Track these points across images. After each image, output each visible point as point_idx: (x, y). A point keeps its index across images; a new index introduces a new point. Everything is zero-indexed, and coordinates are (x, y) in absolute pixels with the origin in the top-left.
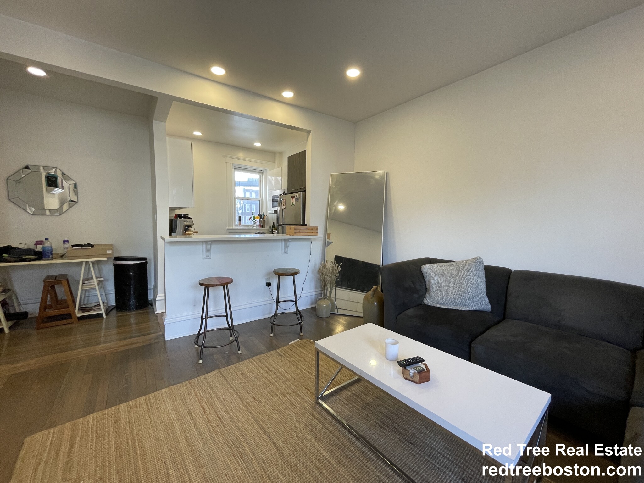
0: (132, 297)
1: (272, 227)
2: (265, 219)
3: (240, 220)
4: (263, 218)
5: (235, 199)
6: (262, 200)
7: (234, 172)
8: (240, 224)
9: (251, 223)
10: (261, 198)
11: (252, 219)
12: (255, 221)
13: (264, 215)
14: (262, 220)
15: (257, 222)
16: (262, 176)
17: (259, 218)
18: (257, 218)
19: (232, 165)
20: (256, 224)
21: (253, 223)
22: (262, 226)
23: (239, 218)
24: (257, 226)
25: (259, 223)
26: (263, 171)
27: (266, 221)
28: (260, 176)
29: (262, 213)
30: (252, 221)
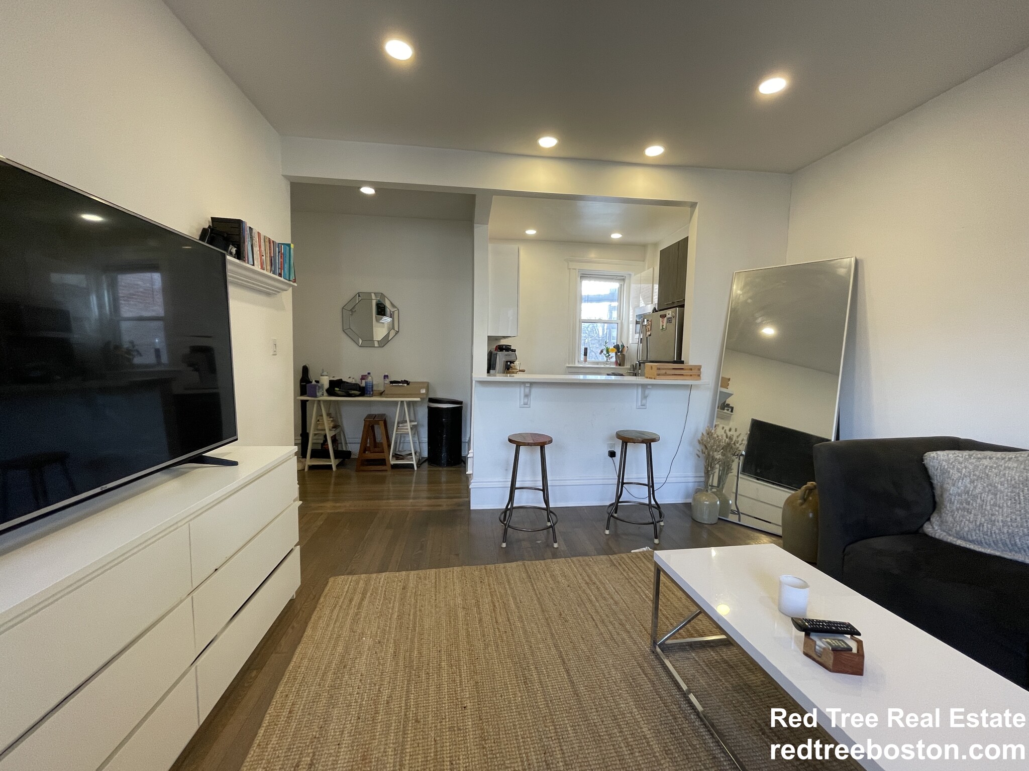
0: (444, 449)
2: (625, 353)
3: (585, 354)
4: (622, 352)
5: (580, 322)
6: (622, 323)
7: (581, 282)
8: (585, 360)
9: (603, 359)
10: (620, 319)
11: (605, 352)
12: (610, 355)
13: (623, 346)
14: (619, 354)
15: (612, 357)
16: (624, 284)
17: (615, 350)
18: (612, 351)
19: (578, 272)
20: (611, 359)
21: (606, 358)
22: (619, 364)
23: (585, 351)
24: (611, 363)
25: (615, 359)
26: (626, 277)
27: (626, 356)
28: (620, 285)
29: (621, 344)
30: (604, 355)
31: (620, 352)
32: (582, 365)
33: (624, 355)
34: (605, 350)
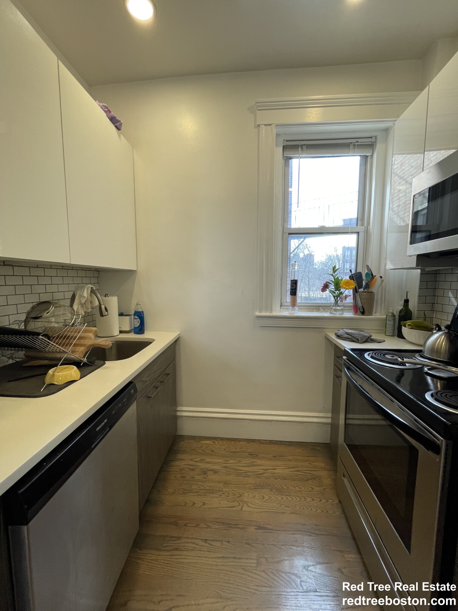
1: (397, 314)
2: (374, 289)
3: (294, 292)
4: (368, 286)
5: (283, 232)
6: (367, 232)
8: (294, 304)
11: (332, 287)
12: (341, 293)
13: (371, 276)
14: (362, 290)
15: (346, 297)
17: (353, 284)
18: (347, 286)
19: (278, 135)
20: (343, 302)
21: (335, 298)
22: (362, 311)
23: (293, 286)
24: (345, 308)
25: (353, 300)
26: (376, 137)
27: (377, 295)
28: (365, 159)
29: (366, 271)
30: (330, 292)
31: (363, 287)
32: (287, 312)
33: (372, 292)
34: (332, 284)
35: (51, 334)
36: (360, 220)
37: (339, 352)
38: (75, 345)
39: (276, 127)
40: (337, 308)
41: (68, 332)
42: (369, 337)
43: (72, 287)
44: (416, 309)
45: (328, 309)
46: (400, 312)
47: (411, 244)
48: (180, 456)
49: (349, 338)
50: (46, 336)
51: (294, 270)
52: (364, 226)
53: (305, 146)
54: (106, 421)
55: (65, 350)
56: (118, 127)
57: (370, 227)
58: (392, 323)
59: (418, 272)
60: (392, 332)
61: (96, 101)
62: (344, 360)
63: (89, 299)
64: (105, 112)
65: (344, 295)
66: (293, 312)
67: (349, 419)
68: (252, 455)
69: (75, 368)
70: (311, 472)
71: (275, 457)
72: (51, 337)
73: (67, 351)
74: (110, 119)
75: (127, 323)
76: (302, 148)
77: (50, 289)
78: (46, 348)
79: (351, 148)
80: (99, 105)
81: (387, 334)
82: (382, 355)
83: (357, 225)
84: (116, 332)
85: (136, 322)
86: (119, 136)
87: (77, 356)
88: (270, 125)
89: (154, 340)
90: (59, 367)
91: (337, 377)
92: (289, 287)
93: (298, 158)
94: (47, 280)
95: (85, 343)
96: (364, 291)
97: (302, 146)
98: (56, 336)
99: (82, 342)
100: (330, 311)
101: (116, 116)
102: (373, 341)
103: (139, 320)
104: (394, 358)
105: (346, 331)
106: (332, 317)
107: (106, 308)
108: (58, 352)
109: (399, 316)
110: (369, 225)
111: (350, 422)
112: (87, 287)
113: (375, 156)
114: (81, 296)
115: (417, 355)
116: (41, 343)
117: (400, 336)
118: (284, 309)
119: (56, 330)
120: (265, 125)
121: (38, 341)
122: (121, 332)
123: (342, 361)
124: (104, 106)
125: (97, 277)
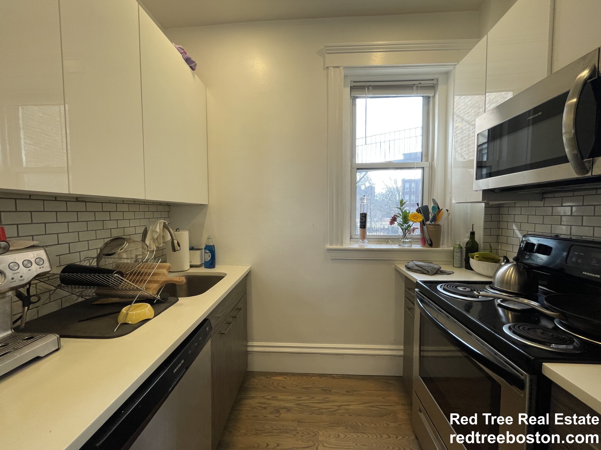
1: (464, 246)
2: (442, 221)
3: (363, 225)
4: (434, 219)
5: (352, 168)
6: (432, 167)
7: (354, 99)
8: (363, 236)
9: (397, 231)
11: (400, 220)
12: (409, 226)
13: (438, 209)
14: (428, 223)
15: (414, 229)
16: (434, 96)
17: (421, 218)
18: (415, 219)
19: (346, 76)
20: (411, 234)
21: (403, 231)
22: (430, 243)
23: (362, 219)
24: (414, 240)
25: (421, 232)
26: (437, 80)
27: (443, 228)
28: (427, 100)
29: (432, 205)
30: (399, 225)
31: (430, 220)
32: (357, 245)
33: (439, 225)
34: (400, 217)
35: (124, 271)
36: (425, 156)
37: (410, 284)
38: (150, 282)
39: (344, 69)
40: (406, 240)
41: (142, 268)
42: (439, 269)
43: (144, 222)
44: (482, 241)
45: (396, 242)
46: (467, 244)
47: (477, 179)
48: (253, 394)
49: (419, 270)
50: (120, 273)
51: (363, 204)
52: (429, 161)
53: (372, 86)
54: (183, 361)
55: (139, 288)
56: (193, 67)
57: (434, 163)
58: (459, 254)
59: (482, 206)
60: (460, 264)
61: (172, 43)
62: (416, 292)
63: (161, 234)
64: (181, 53)
65: (412, 227)
66: (363, 244)
67: (423, 351)
68: (326, 391)
69: (149, 305)
70: (386, 407)
71: (348, 392)
72: (124, 274)
73: (141, 289)
74: (185, 59)
75: (198, 258)
76: (368, 89)
77: (122, 224)
78: (119, 285)
79: (414, 89)
80: (176, 47)
81: (454, 266)
82: (454, 287)
83: (422, 161)
84: (187, 267)
85: (207, 257)
86: (194, 76)
87: (151, 293)
88: (338, 67)
89: (226, 274)
90: (133, 304)
91: (409, 309)
92: (358, 220)
93: (365, 98)
94: (119, 216)
95: (159, 279)
96: (431, 224)
97: (368, 87)
98: (129, 273)
99: (156, 278)
100: (399, 243)
101: (191, 57)
102: (442, 273)
103: (210, 254)
104: (466, 290)
105: (416, 263)
106: (401, 249)
107: (178, 242)
108: (132, 290)
109: (466, 248)
110: (433, 161)
111: (425, 354)
112: (160, 222)
113: (437, 96)
114: (154, 231)
115: (487, 287)
116: (114, 280)
117: (468, 267)
118: (353, 241)
119: (128, 267)
120: (334, 67)
121: (112, 279)
122: (191, 266)
123: (414, 293)
124: (179, 48)
125: (168, 212)
